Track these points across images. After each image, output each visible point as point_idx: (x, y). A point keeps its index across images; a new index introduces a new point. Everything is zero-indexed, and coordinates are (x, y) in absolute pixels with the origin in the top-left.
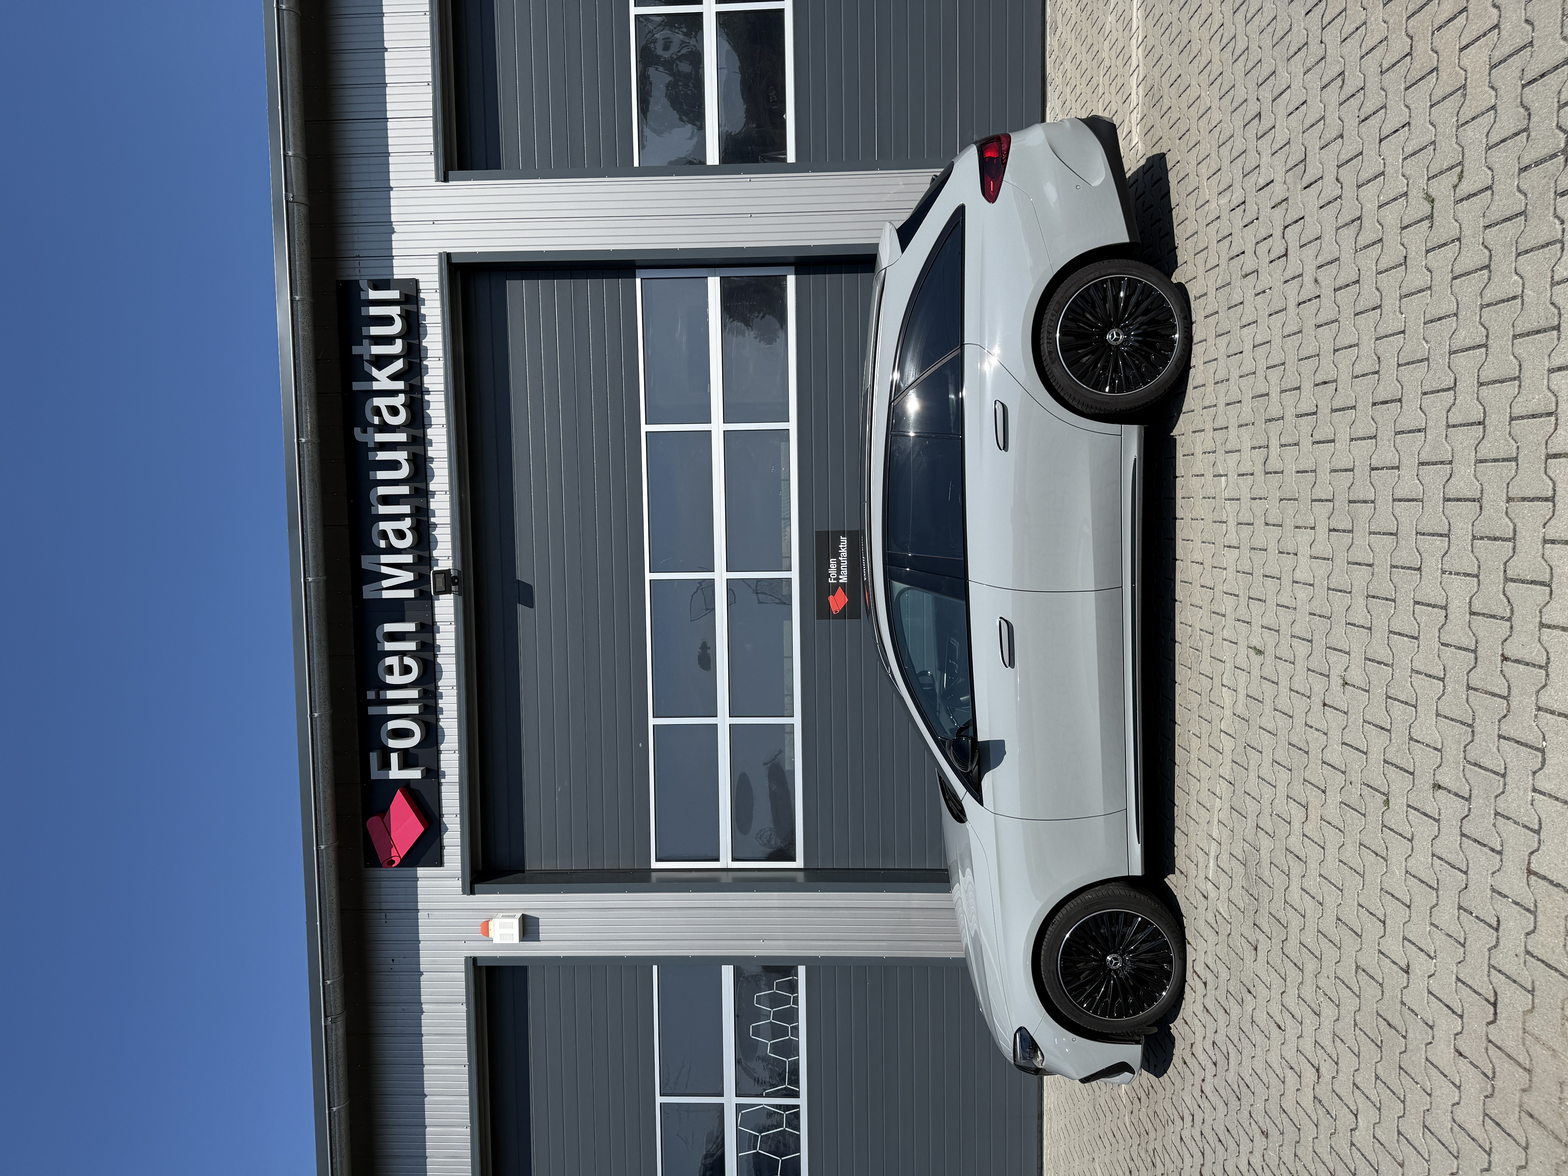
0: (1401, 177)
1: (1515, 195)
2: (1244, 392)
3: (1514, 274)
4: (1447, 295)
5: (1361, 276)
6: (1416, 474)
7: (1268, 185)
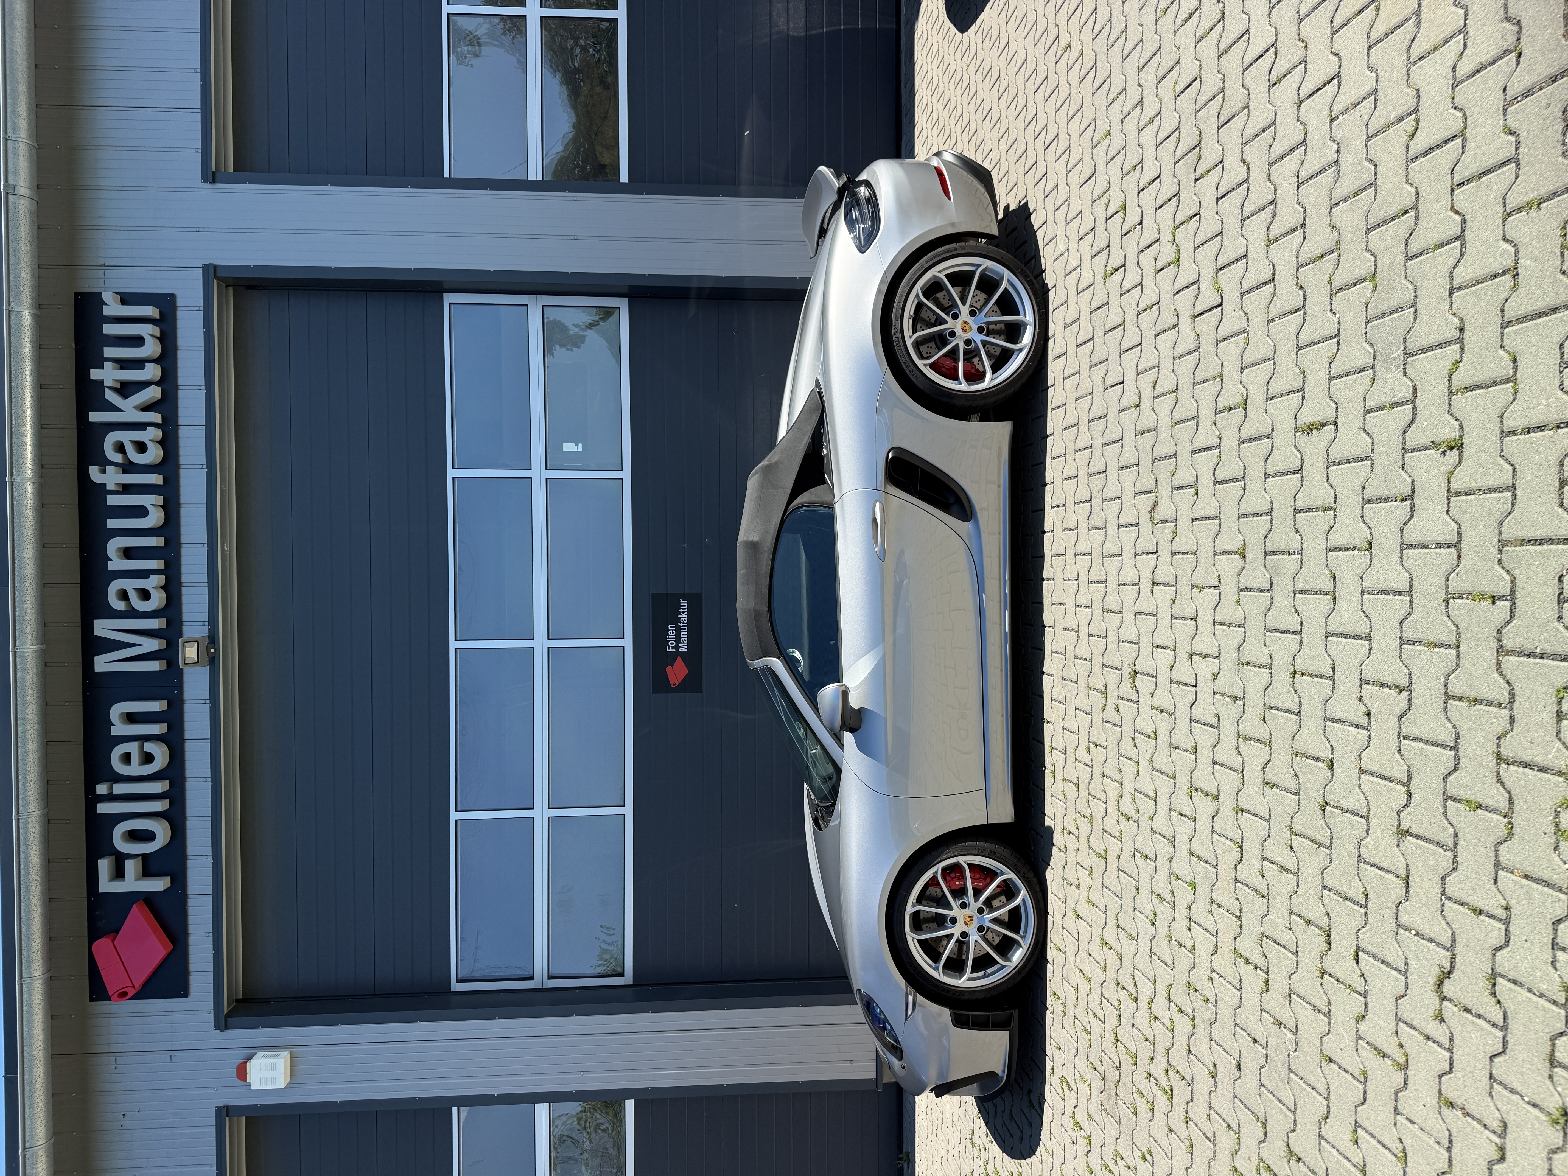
0: (1330, 143)
1: (1499, 137)
3: (1502, 242)
4: (1399, 282)
5: (1277, 273)
6: (1359, 515)
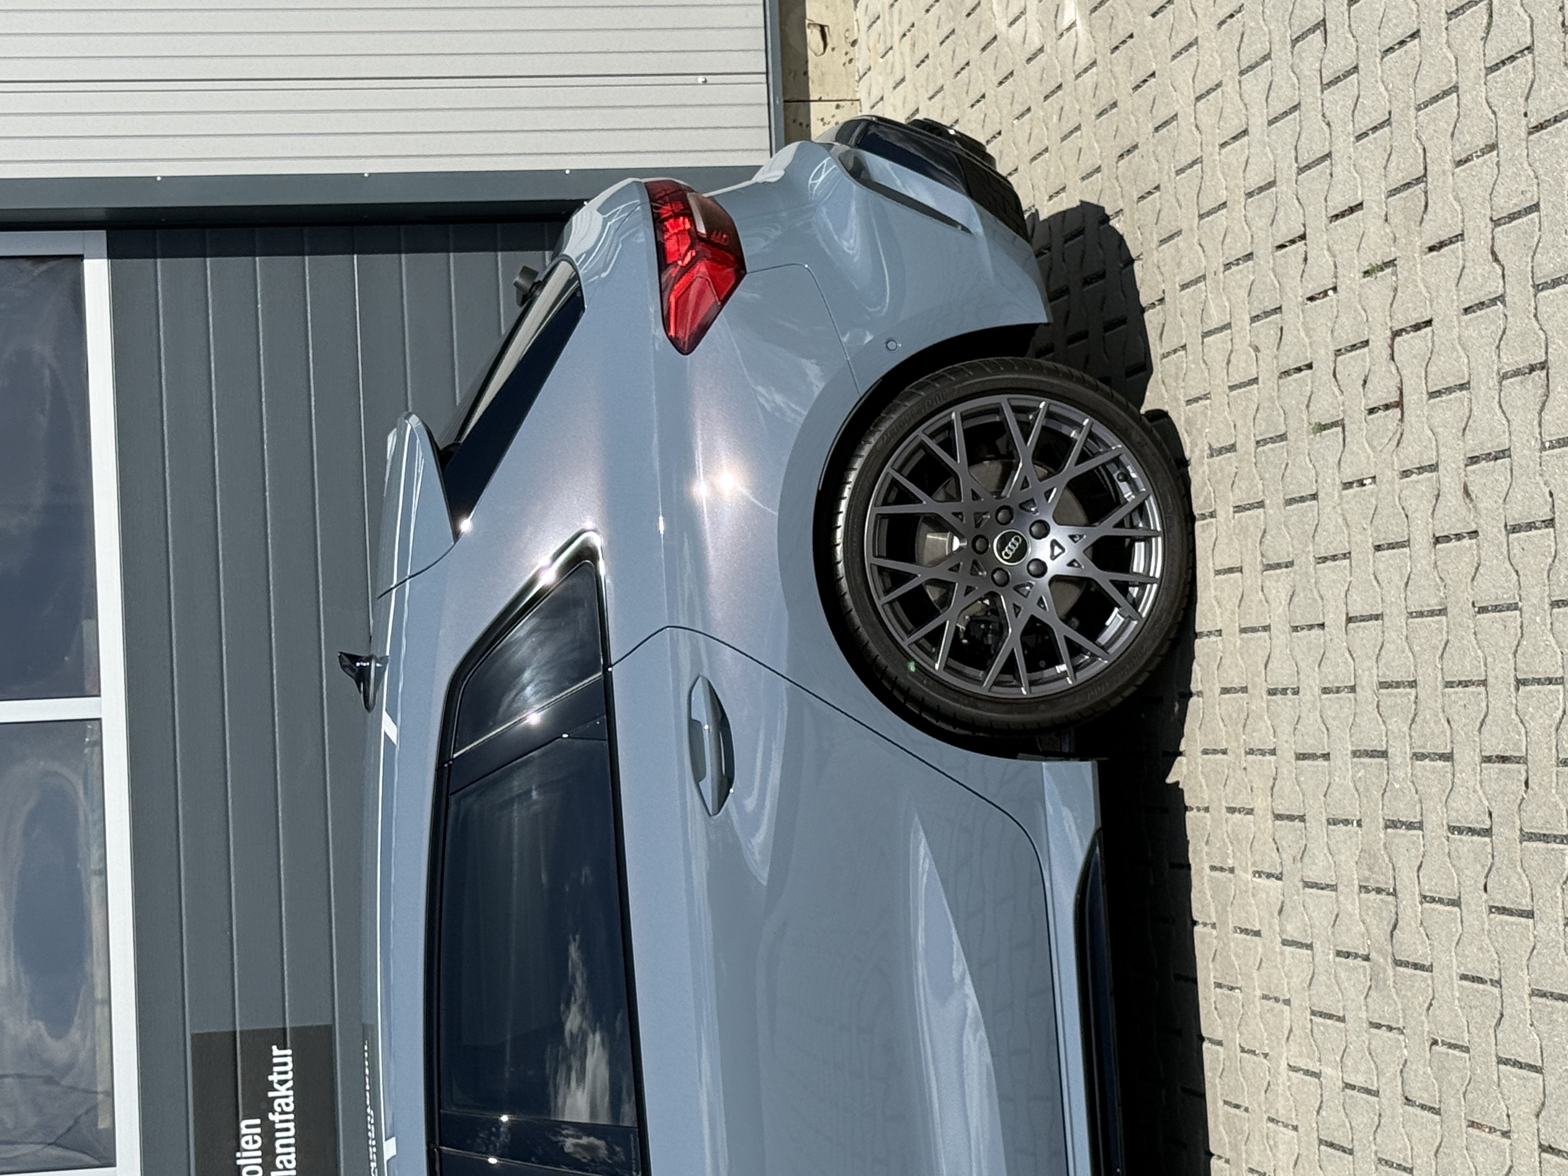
2: (1334, 732)
7: (1352, 210)
